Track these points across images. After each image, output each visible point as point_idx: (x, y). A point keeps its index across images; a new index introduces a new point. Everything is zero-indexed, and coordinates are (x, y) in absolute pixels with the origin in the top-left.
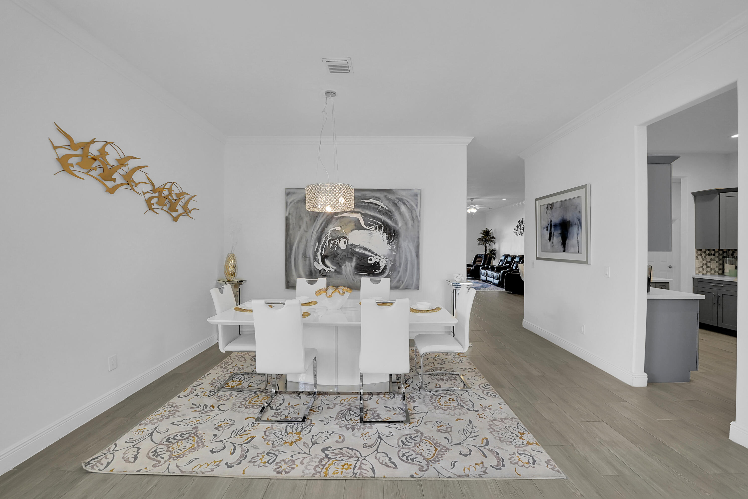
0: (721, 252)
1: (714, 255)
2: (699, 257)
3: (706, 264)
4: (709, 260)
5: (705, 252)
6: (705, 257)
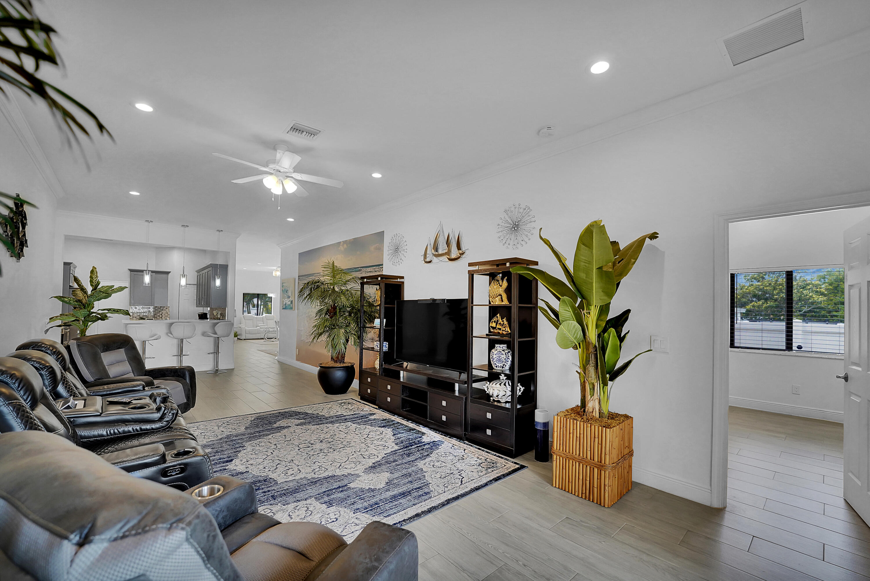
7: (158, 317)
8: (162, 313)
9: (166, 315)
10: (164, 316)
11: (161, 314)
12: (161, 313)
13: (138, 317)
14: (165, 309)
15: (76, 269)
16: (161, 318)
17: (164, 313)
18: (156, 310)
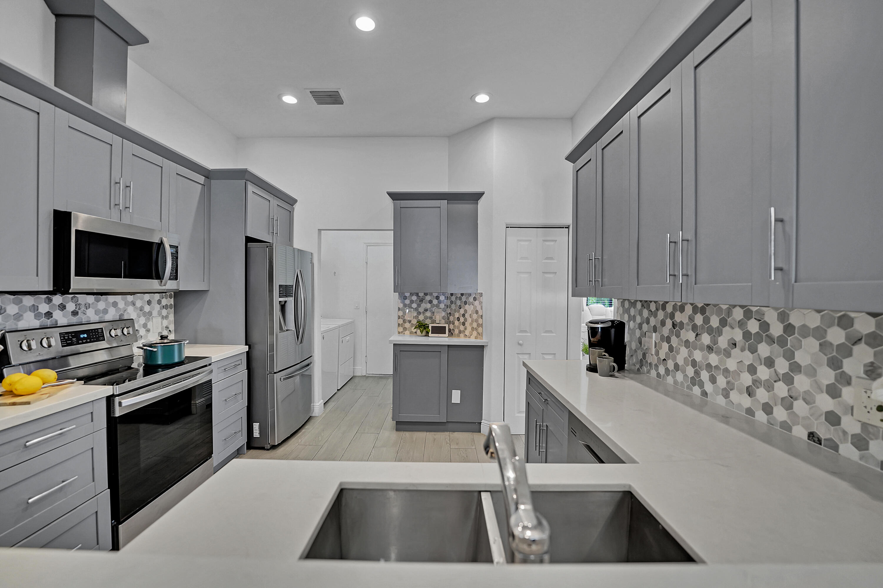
7: (457, 323)
8: (466, 311)
9: (475, 316)
10: (469, 320)
11: (464, 315)
12: (462, 311)
13: (415, 322)
14: (471, 299)
15: (297, 207)
16: (464, 324)
17: (469, 312)
18: (452, 302)
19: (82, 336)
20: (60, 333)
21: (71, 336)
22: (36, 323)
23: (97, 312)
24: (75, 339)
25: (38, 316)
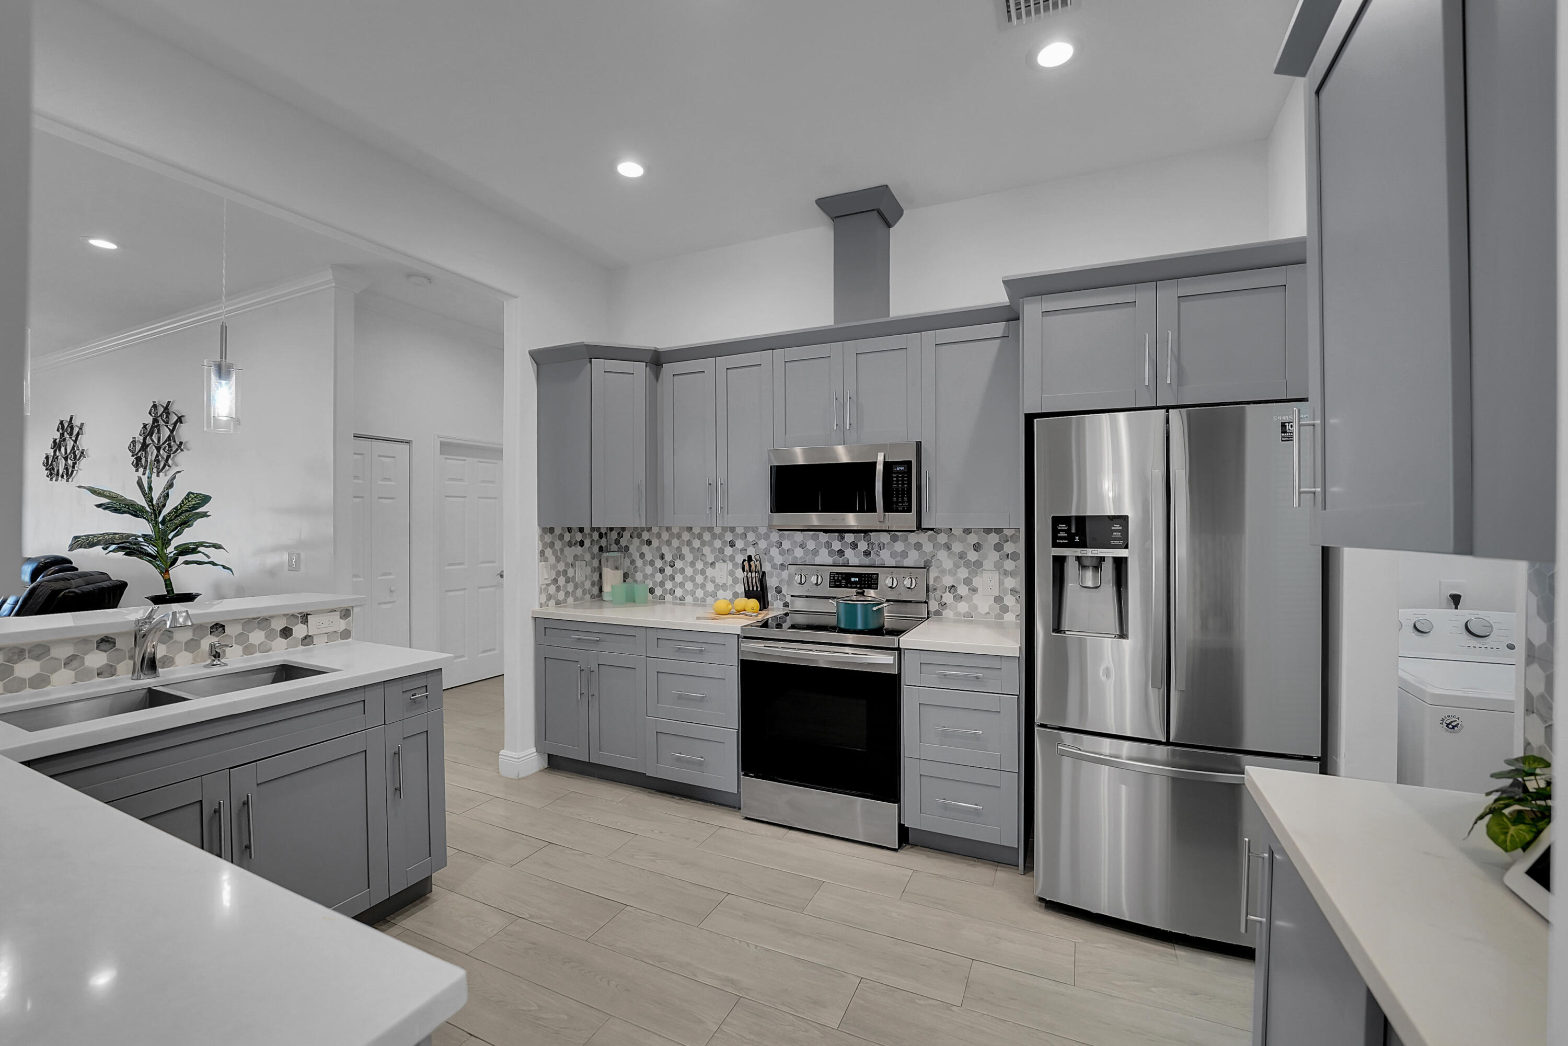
0: (596, 535)
1: (582, 544)
2: (548, 552)
3: (565, 572)
4: (570, 560)
5: (561, 537)
6: (562, 551)
19: (853, 579)
20: (831, 573)
21: (841, 577)
22: (830, 561)
23: (893, 555)
24: (844, 581)
25: (831, 553)
